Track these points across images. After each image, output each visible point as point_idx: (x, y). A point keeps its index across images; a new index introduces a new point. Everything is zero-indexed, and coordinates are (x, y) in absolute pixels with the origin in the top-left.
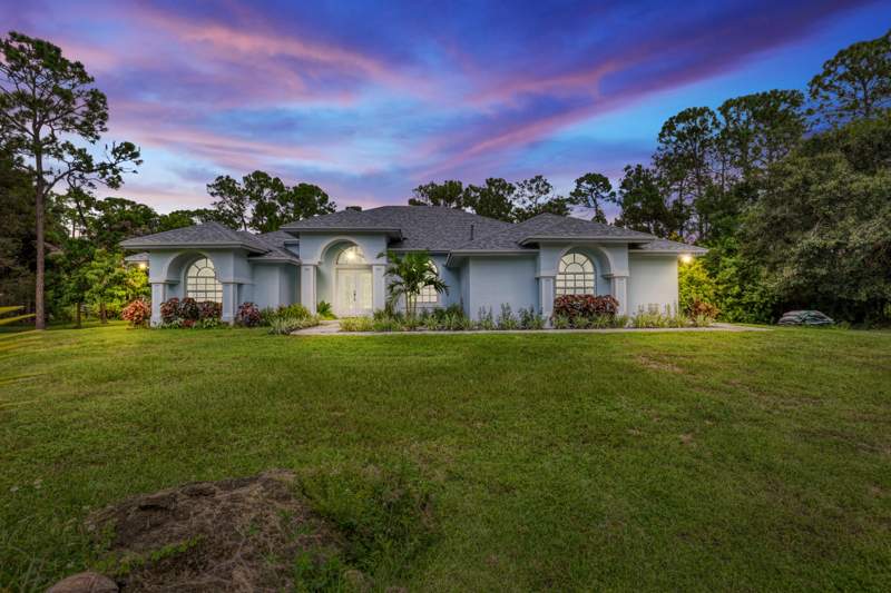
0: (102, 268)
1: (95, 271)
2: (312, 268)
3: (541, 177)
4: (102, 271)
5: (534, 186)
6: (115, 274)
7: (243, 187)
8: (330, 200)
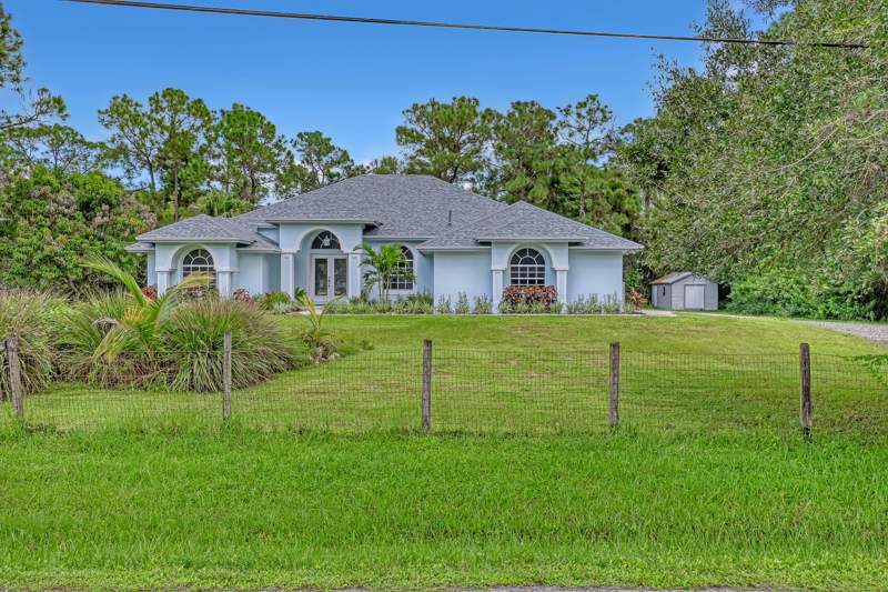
0: (31, 245)
1: (24, 249)
2: (291, 256)
3: (593, 98)
4: (31, 249)
5: (583, 112)
6: (45, 253)
7: (146, 108)
8: (278, 134)
